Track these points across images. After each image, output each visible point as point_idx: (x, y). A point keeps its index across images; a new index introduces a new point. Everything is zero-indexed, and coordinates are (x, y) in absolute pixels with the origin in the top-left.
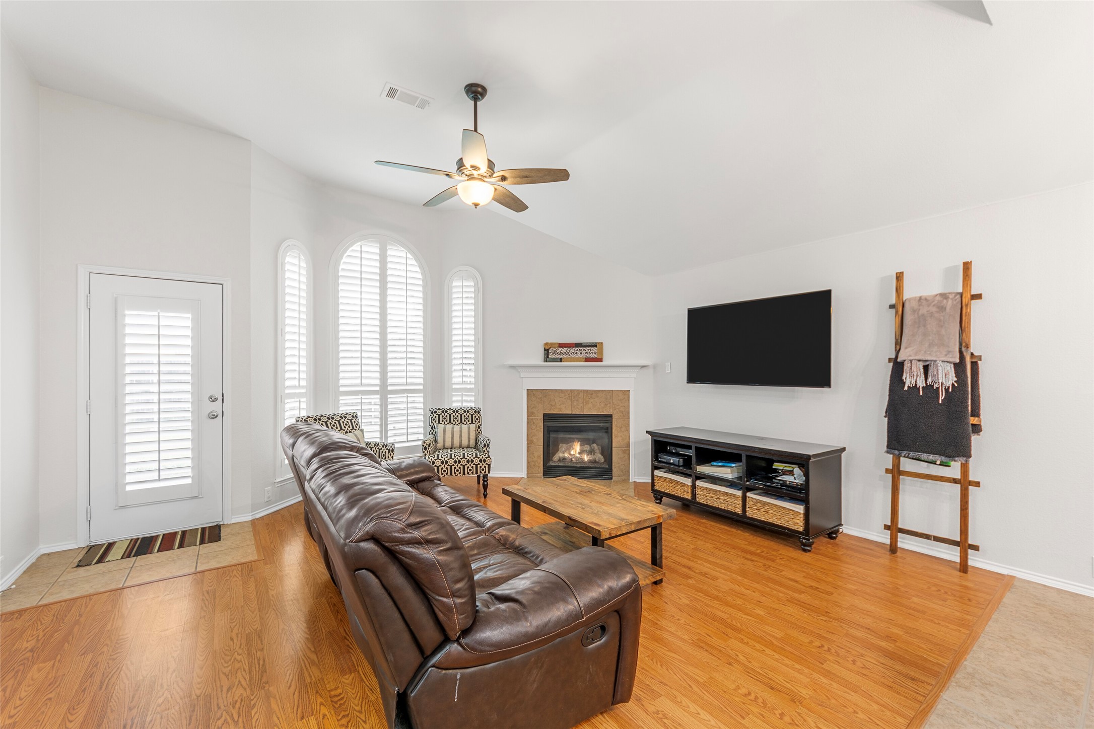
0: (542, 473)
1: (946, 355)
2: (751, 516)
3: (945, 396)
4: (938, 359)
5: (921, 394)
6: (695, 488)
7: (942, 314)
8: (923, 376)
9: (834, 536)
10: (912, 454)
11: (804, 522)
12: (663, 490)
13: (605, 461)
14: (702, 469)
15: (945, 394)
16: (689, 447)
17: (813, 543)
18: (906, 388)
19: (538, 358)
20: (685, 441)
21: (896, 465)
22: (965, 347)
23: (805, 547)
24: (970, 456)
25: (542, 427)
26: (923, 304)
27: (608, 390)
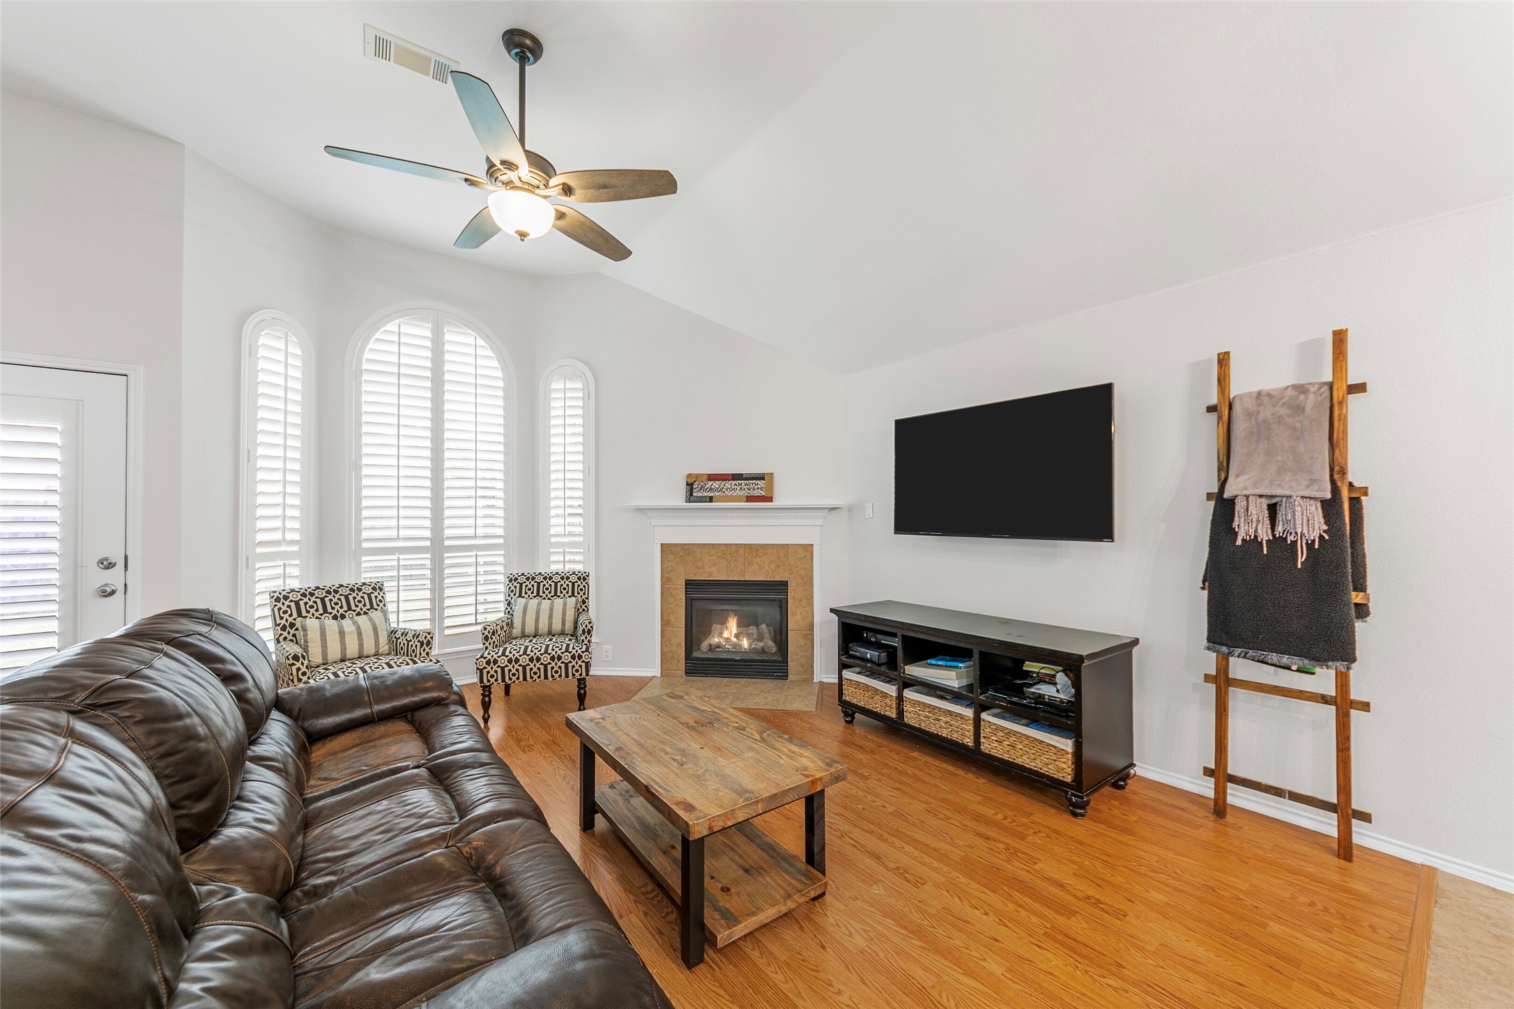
0: (684, 669)
1: (1308, 487)
2: (987, 752)
3: (1307, 557)
4: (1293, 494)
5: (1265, 552)
6: (903, 702)
7: (1297, 418)
8: (1268, 522)
9: (1122, 783)
10: (1251, 653)
11: (1073, 767)
12: (855, 701)
13: (778, 650)
14: (914, 671)
15: (1307, 553)
16: (894, 635)
17: (1088, 802)
18: (1239, 542)
19: (677, 498)
20: (887, 625)
21: (1223, 668)
22: (1339, 472)
23: (1076, 809)
24: (1354, 660)
25: (684, 601)
26: (1264, 403)
27: (781, 545)
